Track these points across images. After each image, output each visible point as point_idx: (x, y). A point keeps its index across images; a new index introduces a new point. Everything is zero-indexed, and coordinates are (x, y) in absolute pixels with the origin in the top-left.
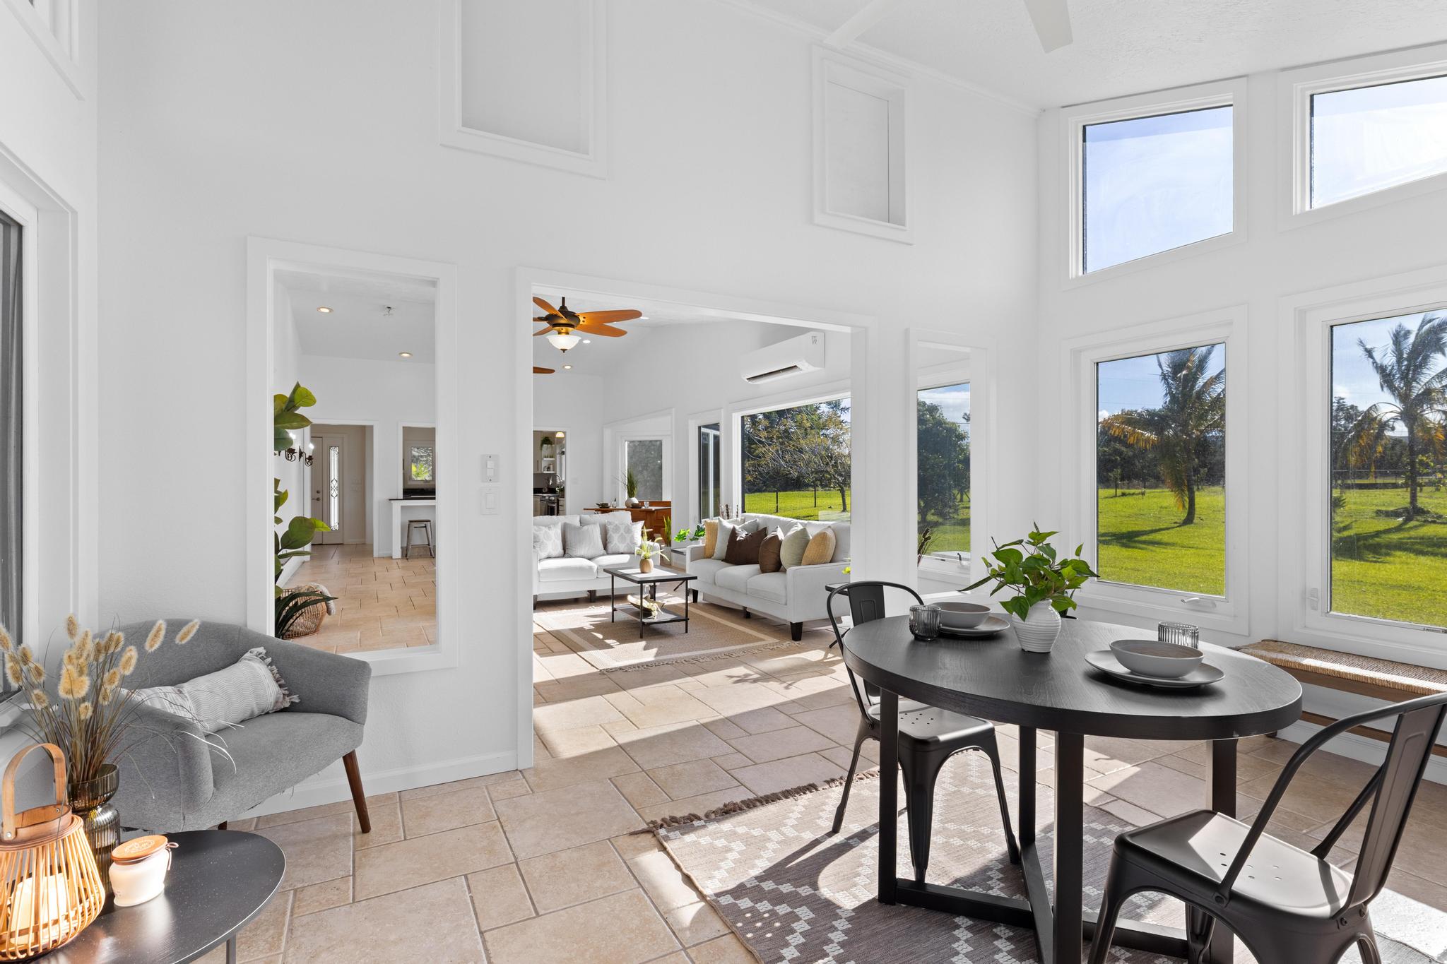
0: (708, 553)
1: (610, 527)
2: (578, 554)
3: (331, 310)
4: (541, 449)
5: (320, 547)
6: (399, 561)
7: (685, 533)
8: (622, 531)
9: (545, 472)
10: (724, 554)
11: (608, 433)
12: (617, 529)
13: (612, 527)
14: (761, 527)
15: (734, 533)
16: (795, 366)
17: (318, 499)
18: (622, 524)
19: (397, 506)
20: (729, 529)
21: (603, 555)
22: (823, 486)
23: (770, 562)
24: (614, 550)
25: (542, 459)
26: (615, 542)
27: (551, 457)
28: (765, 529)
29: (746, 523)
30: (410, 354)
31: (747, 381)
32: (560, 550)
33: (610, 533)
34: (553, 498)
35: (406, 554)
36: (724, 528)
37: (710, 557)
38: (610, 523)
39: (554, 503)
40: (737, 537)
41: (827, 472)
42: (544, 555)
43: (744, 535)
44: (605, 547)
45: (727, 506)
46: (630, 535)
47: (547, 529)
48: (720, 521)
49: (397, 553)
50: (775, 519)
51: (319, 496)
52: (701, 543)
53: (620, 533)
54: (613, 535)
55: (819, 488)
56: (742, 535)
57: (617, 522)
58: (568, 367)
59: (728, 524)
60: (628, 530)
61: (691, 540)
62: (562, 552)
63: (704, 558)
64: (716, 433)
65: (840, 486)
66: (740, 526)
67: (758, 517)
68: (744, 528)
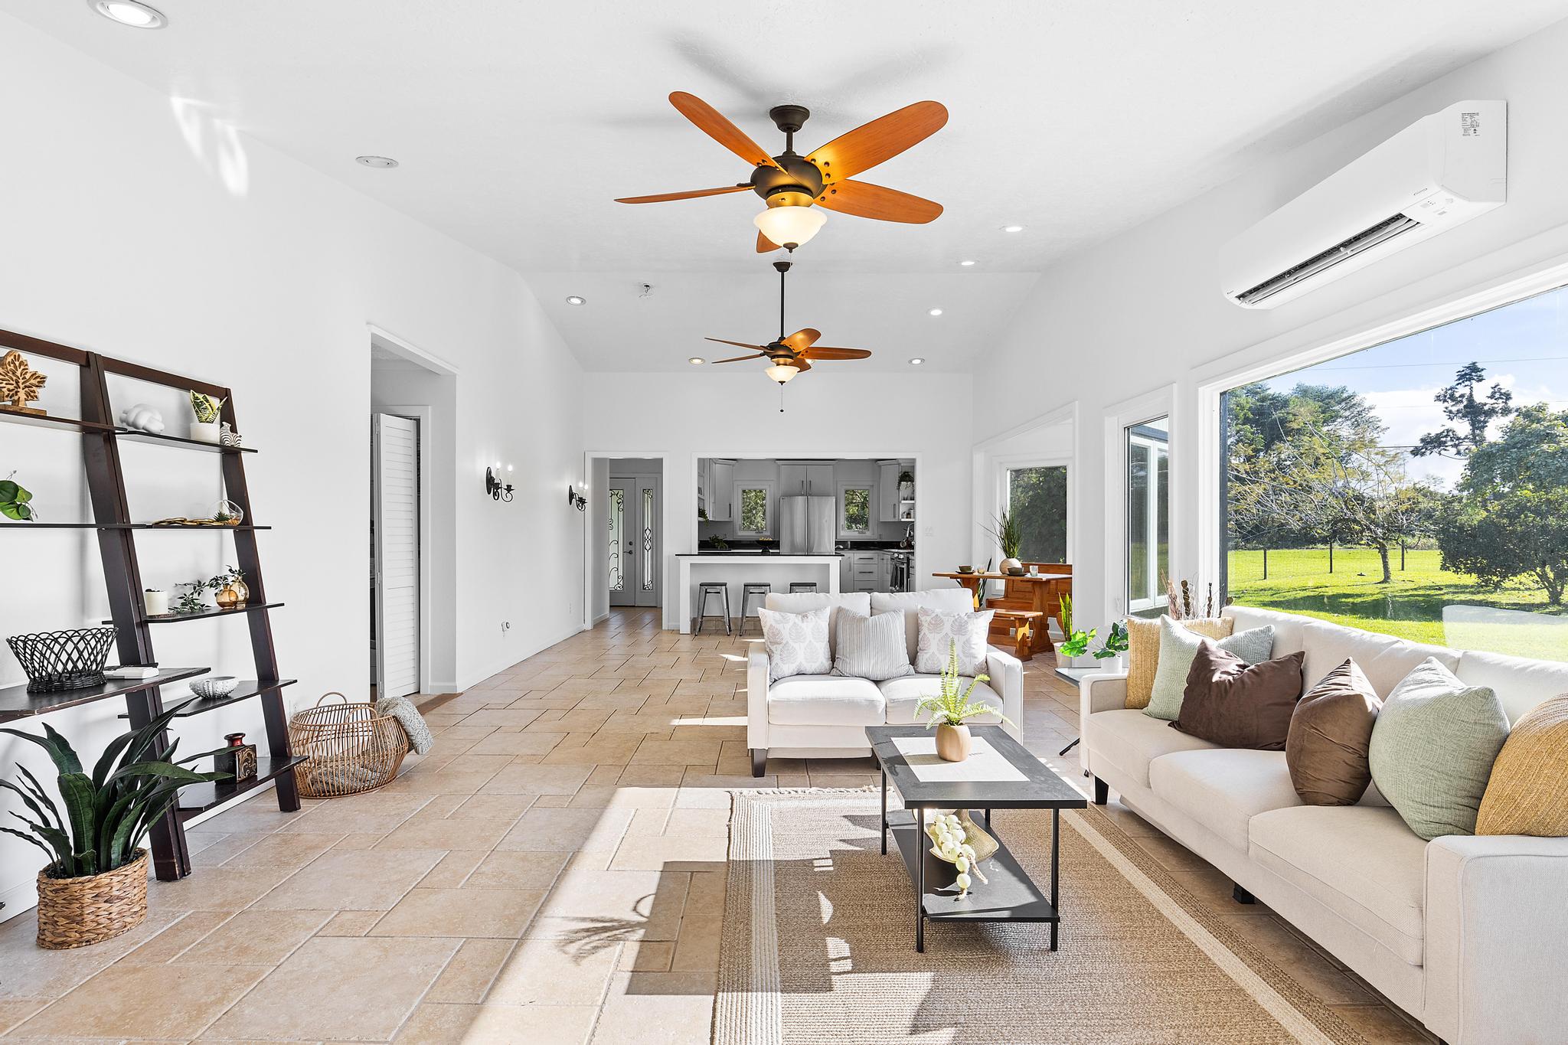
0: (1134, 696)
1: (924, 620)
2: (856, 670)
3: (583, 301)
4: (899, 489)
5: (632, 609)
6: (688, 637)
7: (1085, 639)
8: (947, 628)
9: (902, 520)
10: (1175, 709)
11: (979, 459)
12: (937, 623)
13: (929, 619)
14: (1284, 652)
15: (1202, 662)
16: (1400, 216)
17: (630, 552)
18: (948, 615)
19: (686, 563)
20: (1191, 646)
21: (907, 675)
22: (1344, 541)
23: (1333, 771)
24: (929, 667)
25: (900, 502)
26: (931, 651)
27: (911, 500)
28: (1300, 656)
29: (1239, 634)
30: (702, 360)
31: (1237, 302)
32: (822, 660)
33: (925, 630)
34: (902, 556)
35: (699, 626)
36: (1176, 642)
37: (1141, 705)
38: (926, 612)
39: (903, 564)
40: (1213, 672)
41: (1355, 521)
42: (788, 668)
43: (1233, 668)
44: (913, 661)
45: (1184, 584)
46: (963, 638)
47: (798, 620)
48: (1165, 624)
49: (685, 627)
50: (1331, 632)
51: (631, 548)
52: (1119, 667)
53: (942, 635)
54: (930, 636)
55: (1336, 545)
56: (1227, 668)
57: (938, 611)
58: (917, 362)
59: (1187, 634)
60: (960, 627)
61: (1097, 656)
62: (827, 664)
63: (1126, 707)
64: (1164, 446)
65: (1379, 543)
66: (1224, 641)
67: (1274, 621)
68: (1234, 650)
